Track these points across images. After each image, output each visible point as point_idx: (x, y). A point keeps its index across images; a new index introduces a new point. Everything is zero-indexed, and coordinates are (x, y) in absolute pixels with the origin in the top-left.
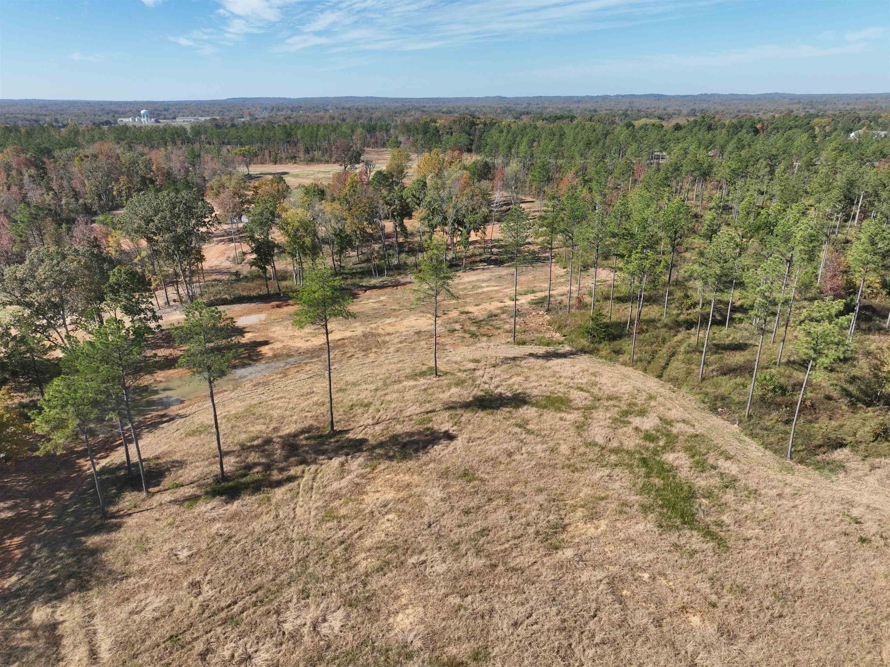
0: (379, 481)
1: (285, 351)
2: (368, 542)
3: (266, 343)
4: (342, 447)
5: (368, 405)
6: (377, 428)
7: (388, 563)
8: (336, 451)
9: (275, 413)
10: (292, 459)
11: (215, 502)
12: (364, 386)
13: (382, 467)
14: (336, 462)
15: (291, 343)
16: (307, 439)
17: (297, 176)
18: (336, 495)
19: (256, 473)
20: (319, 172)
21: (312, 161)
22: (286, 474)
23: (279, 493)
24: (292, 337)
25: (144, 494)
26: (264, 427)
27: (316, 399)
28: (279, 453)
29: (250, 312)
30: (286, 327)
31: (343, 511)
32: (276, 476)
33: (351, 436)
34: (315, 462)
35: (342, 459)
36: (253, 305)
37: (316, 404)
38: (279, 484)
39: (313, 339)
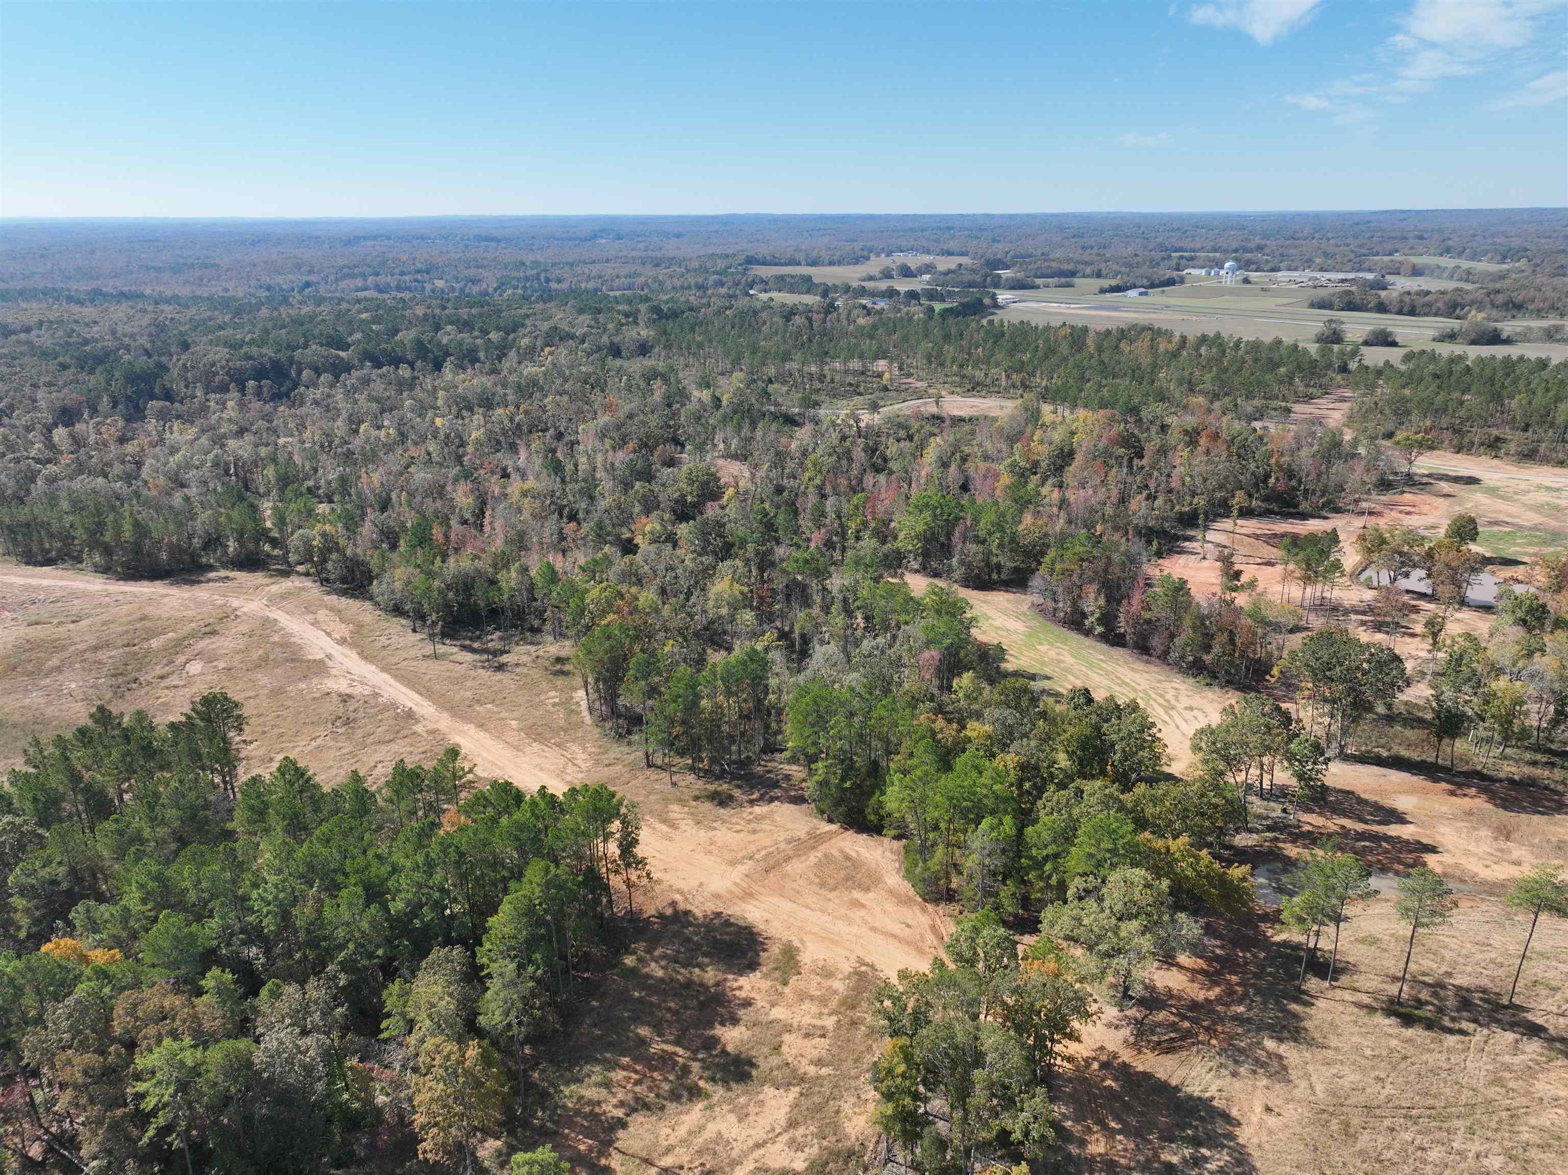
0: (1553, 1075)
1: (1458, 873)
2: (1533, 1121)
3: (1433, 850)
4: (1518, 1024)
5: (1555, 989)
6: (1561, 1020)
7: (1549, 1146)
8: (1511, 1026)
9: (1448, 955)
10: (1465, 1014)
11: (1393, 1020)
12: (1555, 963)
13: (1559, 1063)
14: (1510, 1036)
15: (1464, 861)
16: (1481, 999)
17: (1493, 491)
18: (1508, 1068)
19: (1427, 1012)
20: (1539, 487)
21: (1529, 456)
22: (1457, 1026)
23: (1451, 1040)
24: (1467, 853)
25: (1326, 984)
26: (1435, 966)
27: (1493, 955)
28: (1451, 1002)
29: (1411, 791)
30: (1459, 831)
31: (1512, 1084)
32: (1447, 1022)
33: (1530, 1016)
34: (1487, 1026)
35: (1518, 1036)
36: (1415, 778)
37: (1492, 961)
38: (1451, 1031)
39: (1494, 867)
